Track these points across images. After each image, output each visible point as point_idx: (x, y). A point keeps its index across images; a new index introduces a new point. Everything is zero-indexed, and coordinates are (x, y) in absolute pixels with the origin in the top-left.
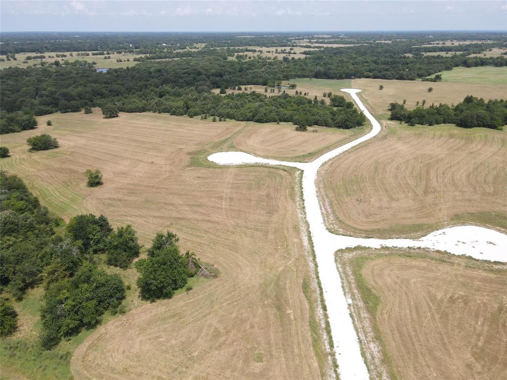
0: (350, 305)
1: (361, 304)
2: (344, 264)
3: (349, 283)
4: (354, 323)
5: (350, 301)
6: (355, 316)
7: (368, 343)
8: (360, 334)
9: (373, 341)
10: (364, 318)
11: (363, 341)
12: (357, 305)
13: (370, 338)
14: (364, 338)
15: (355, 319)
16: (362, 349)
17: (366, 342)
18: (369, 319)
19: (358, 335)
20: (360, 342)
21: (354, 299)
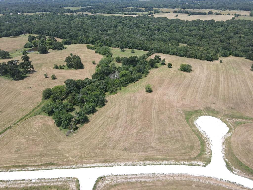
0: (31, 180)
1: (30, 185)
2: (65, 182)
3: (48, 183)
4: (19, 180)
5: (33, 181)
6: (23, 181)
7: (6, 184)
8: (12, 182)
9: (6, 186)
10: (21, 185)
11: (8, 182)
12: (30, 183)
13: (8, 185)
14: (10, 183)
15: (22, 182)
16: (4, 181)
17: (7, 183)
18: (19, 187)
19: (11, 181)
20: (8, 181)
21: (34, 183)
